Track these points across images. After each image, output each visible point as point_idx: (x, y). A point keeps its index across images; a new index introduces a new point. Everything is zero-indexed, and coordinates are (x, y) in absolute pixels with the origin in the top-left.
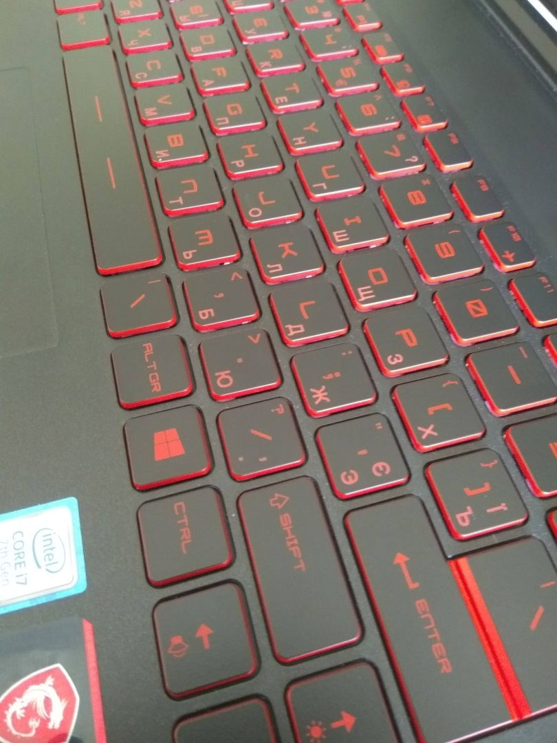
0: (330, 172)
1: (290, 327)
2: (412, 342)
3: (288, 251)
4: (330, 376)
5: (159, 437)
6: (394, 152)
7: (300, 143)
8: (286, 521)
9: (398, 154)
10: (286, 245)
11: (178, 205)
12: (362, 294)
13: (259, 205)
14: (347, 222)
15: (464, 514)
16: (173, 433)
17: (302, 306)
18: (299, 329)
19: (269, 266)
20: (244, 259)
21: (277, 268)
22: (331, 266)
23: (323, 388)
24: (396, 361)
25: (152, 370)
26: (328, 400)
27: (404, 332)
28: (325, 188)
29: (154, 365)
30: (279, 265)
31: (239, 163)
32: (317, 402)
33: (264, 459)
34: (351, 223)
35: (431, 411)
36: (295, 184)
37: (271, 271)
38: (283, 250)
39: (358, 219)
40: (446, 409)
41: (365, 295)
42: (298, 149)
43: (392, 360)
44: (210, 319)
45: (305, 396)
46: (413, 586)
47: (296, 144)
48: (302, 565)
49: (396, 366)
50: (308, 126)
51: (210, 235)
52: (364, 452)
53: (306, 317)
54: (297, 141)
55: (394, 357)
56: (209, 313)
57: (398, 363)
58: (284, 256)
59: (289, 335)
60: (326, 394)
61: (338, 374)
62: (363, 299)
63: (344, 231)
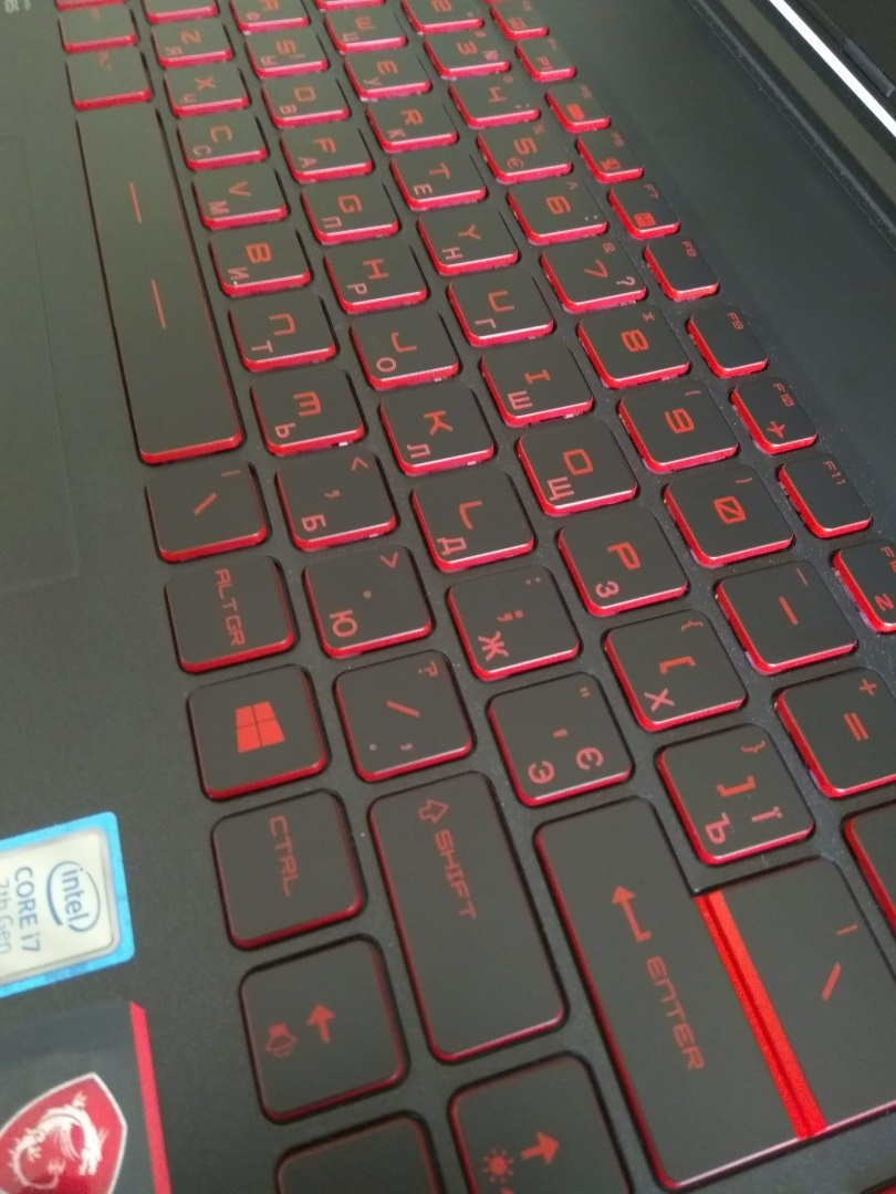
0: (500, 301)
1: (444, 541)
2: (632, 562)
3: (438, 424)
4: (508, 617)
5: (243, 715)
6: (600, 271)
7: (454, 256)
8: (445, 842)
9: (605, 275)
10: (435, 415)
11: (266, 354)
12: (553, 490)
13: (393, 354)
14: (529, 379)
15: (718, 825)
16: (265, 709)
17: (462, 508)
18: (459, 544)
19: (409, 447)
20: (371, 436)
21: (424, 450)
22: (506, 447)
23: (498, 634)
24: (609, 592)
25: (231, 611)
26: (506, 654)
27: (619, 548)
28: (494, 326)
29: (234, 604)
30: (426, 446)
31: (360, 288)
32: (488, 658)
33: (409, 747)
34: (534, 381)
35: (664, 667)
36: (446, 320)
37: (413, 456)
38: (431, 421)
39: (545, 374)
40: (686, 665)
41: (558, 492)
42: (450, 266)
43: (603, 590)
44: (320, 531)
45: (470, 648)
46: (642, 936)
47: (447, 258)
48: (471, 910)
49: (609, 598)
50: (466, 230)
51: (316, 401)
52: (562, 733)
53: (470, 526)
54: (450, 254)
55: (605, 585)
56: (319, 521)
57: (611, 596)
58: (433, 431)
59: (444, 553)
60: (502, 644)
61: (519, 614)
62: (556, 497)
63: (525, 392)
